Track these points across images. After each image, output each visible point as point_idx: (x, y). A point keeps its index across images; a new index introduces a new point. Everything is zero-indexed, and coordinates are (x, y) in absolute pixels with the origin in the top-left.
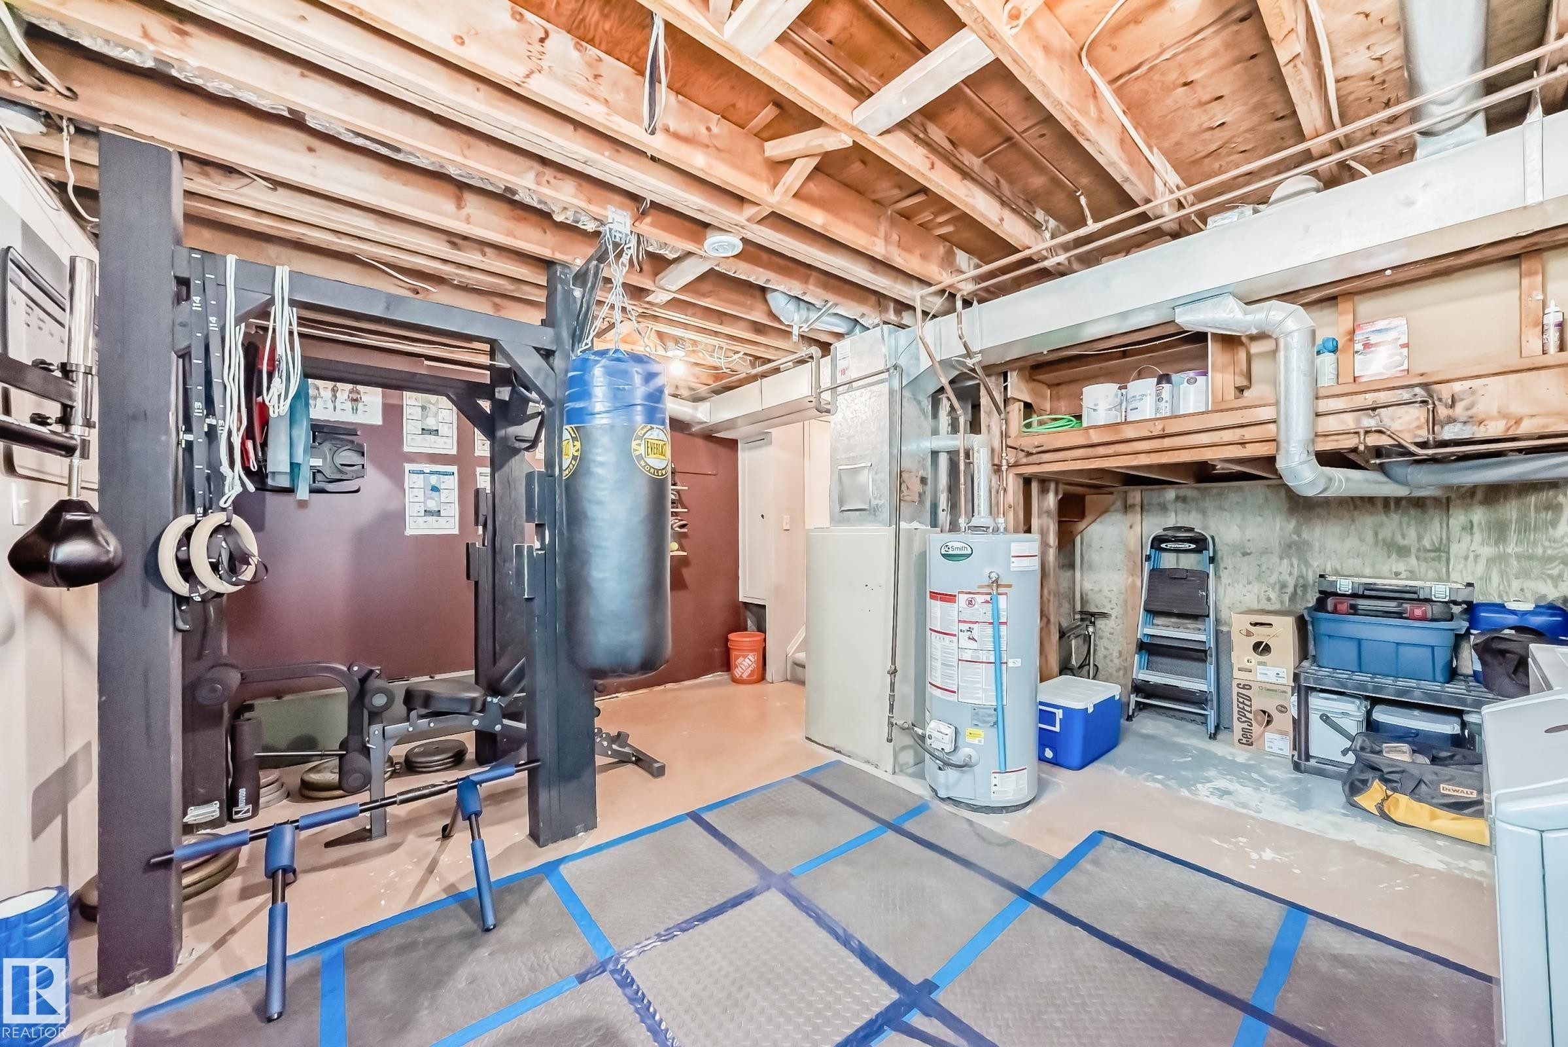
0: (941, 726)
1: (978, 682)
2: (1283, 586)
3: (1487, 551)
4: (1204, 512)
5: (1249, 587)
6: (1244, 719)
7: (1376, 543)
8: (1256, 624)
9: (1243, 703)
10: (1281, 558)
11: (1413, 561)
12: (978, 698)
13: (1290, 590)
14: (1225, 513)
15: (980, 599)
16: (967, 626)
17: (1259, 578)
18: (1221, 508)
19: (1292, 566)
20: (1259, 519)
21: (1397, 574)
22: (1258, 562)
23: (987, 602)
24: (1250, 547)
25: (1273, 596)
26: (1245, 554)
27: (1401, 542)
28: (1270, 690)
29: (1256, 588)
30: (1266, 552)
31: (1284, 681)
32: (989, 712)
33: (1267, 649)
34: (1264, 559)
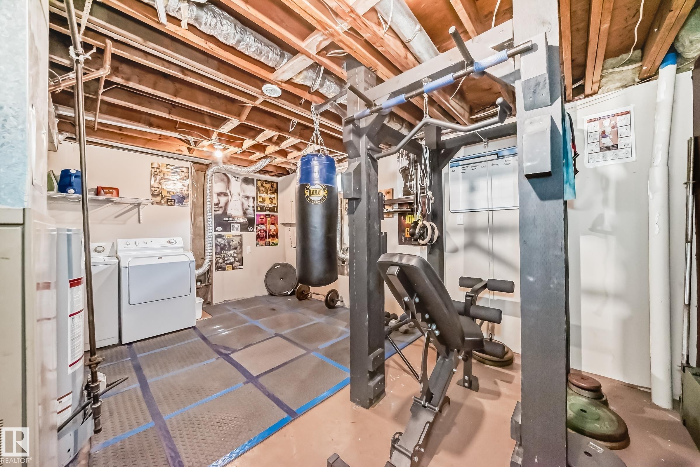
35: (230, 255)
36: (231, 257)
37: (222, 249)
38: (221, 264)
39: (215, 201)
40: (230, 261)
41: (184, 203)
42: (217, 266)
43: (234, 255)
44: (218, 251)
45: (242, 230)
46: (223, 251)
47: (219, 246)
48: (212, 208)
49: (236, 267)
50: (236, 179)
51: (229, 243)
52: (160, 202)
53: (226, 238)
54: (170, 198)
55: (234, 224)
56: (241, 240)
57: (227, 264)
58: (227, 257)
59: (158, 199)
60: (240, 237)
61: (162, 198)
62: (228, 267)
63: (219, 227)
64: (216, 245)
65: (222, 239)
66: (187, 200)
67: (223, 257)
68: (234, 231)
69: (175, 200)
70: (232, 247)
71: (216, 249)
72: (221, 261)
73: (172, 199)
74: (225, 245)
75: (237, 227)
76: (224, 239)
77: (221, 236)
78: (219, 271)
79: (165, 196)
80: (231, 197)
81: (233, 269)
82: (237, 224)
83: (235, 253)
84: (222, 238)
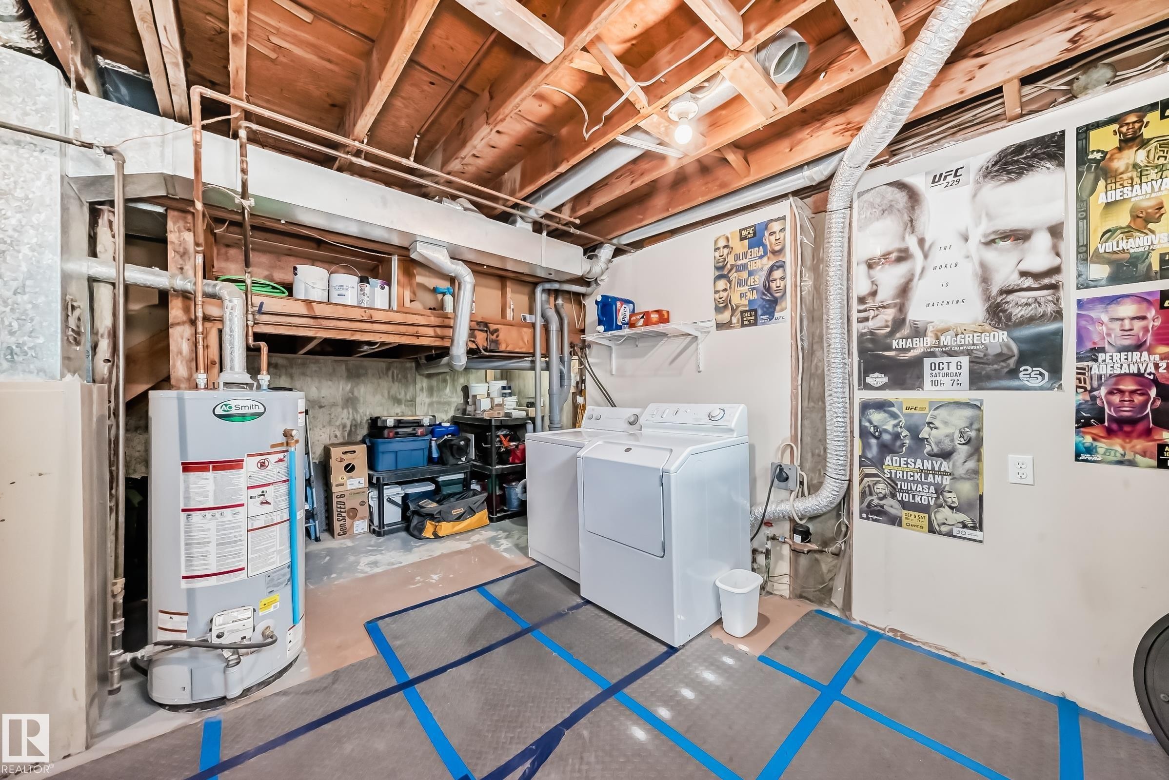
0: (235, 614)
1: (273, 546)
2: (344, 426)
3: (427, 400)
4: (291, 377)
5: (324, 430)
6: (341, 518)
7: (389, 398)
8: (346, 453)
9: (340, 508)
10: (343, 409)
11: (403, 406)
12: (273, 563)
13: (348, 428)
14: (307, 378)
15: (273, 458)
16: (259, 491)
17: (330, 422)
18: (304, 374)
19: (349, 413)
20: (330, 383)
21: (397, 414)
22: (329, 412)
23: (281, 460)
24: (324, 402)
25: (338, 433)
26: (321, 407)
27: (399, 397)
28: (356, 493)
29: (328, 430)
30: (334, 405)
31: (363, 486)
32: (283, 572)
33: (353, 468)
34: (333, 409)
35: (917, 476)
36: (923, 484)
37: (886, 449)
38: (881, 499)
39: (861, 287)
40: (918, 499)
41: (776, 315)
42: (866, 504)
43: (938, 479)
44: (869, 455)
45: (978, 380)
46: (888, 458)
47: (877, 438)
48: (849, 311)
49: (944, 529)
50: (950, 179)
51: (914, 432)
52: (730, 322)
53: (900, 409)
54: (747, 308)
55: (936, 360)
56: (977, 423)
57: (904, 505)
58: (907, 481)
59: (726, 316)
60: (969, 412)
61: (733, 311)
62: (913, 517)
63: (877, 374)
64: (864, 434)
65: (886, 415)
66: (783, 305)
67: (890, 478)
68: (938, 388)
69: (755, 311)
70: (928, 448)
71: (866, 446)
72: (882, 488)
73: (750, 311)
74: (897, 436)
75: (953, 369)
76: (894, 416)
77: (881, 406)
78: (873, 520)
79: (737, 307)
80: (926, 256)
81: (931, 530)
82: (954, 360)
83: (944, 474)
84: (885, 411)
